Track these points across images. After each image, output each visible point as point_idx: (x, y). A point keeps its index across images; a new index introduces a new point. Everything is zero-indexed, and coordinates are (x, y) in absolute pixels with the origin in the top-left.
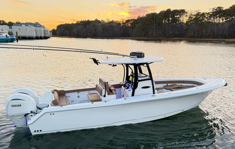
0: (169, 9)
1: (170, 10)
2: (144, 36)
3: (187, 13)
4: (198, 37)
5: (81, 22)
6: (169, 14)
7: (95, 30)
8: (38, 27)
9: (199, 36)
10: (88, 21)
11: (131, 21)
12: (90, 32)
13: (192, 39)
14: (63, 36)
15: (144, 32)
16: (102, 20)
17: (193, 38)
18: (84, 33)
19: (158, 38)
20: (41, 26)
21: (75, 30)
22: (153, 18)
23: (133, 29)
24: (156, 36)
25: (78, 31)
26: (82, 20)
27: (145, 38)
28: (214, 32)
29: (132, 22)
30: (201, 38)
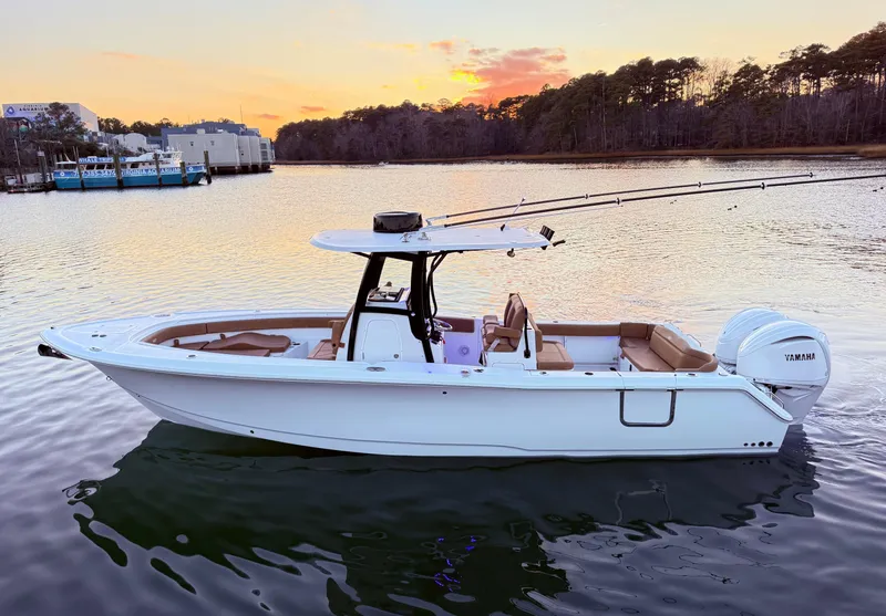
0: (647, 59)
1: (651, 62)
2: (572, 149)
3: (702, 69)
4: (751, 145)
5: (358, 113)
6: (646, 74)
7: (405, 135)
8: (243, 134)
9: (755, 140)
10: (381, 108)
11: (516, 103)
12: (391, 144)
13: (732, 151)
14: (301, 159)
15: (569, 136)
16: (424, 105)
17: (736, 147)
18: (371, 149)
19: (618, 153)
20: (247, 132)
21: (341, 141)
22: (598, 91)
23: (529, 129)
24: (609, 147)
25: (350, 143)
26: (362, 108)
27: (573, 156)
28: (805, 127)
29: (519, 105)
30: (762, 147)
